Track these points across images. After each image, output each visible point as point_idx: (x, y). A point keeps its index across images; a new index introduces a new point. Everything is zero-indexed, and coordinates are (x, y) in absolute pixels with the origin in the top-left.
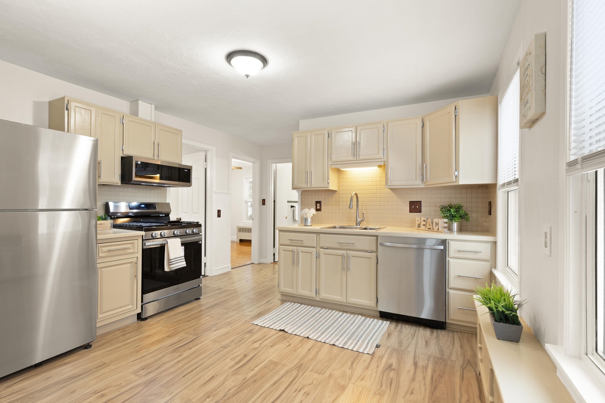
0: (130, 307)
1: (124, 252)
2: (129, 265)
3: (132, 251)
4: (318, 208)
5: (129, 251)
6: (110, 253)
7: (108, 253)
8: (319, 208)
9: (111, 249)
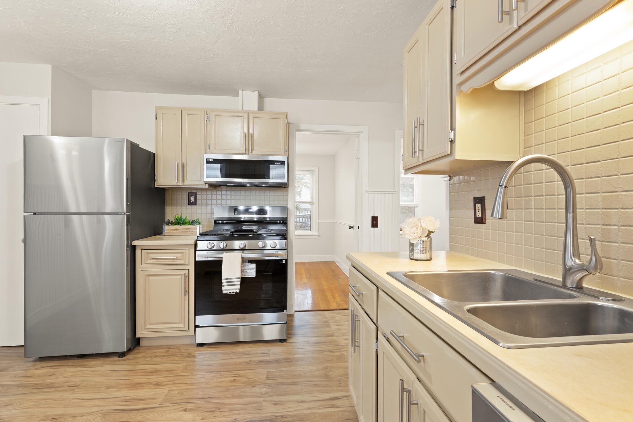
0: (181, 325)
1: (173, 261)
2: (180, 277)
3: (182, 261)
4: (477, 216)
5: (179, 261)
6: (158, 261)
7: (156, 261)
8: (480, 216)
9: (158, 256)
